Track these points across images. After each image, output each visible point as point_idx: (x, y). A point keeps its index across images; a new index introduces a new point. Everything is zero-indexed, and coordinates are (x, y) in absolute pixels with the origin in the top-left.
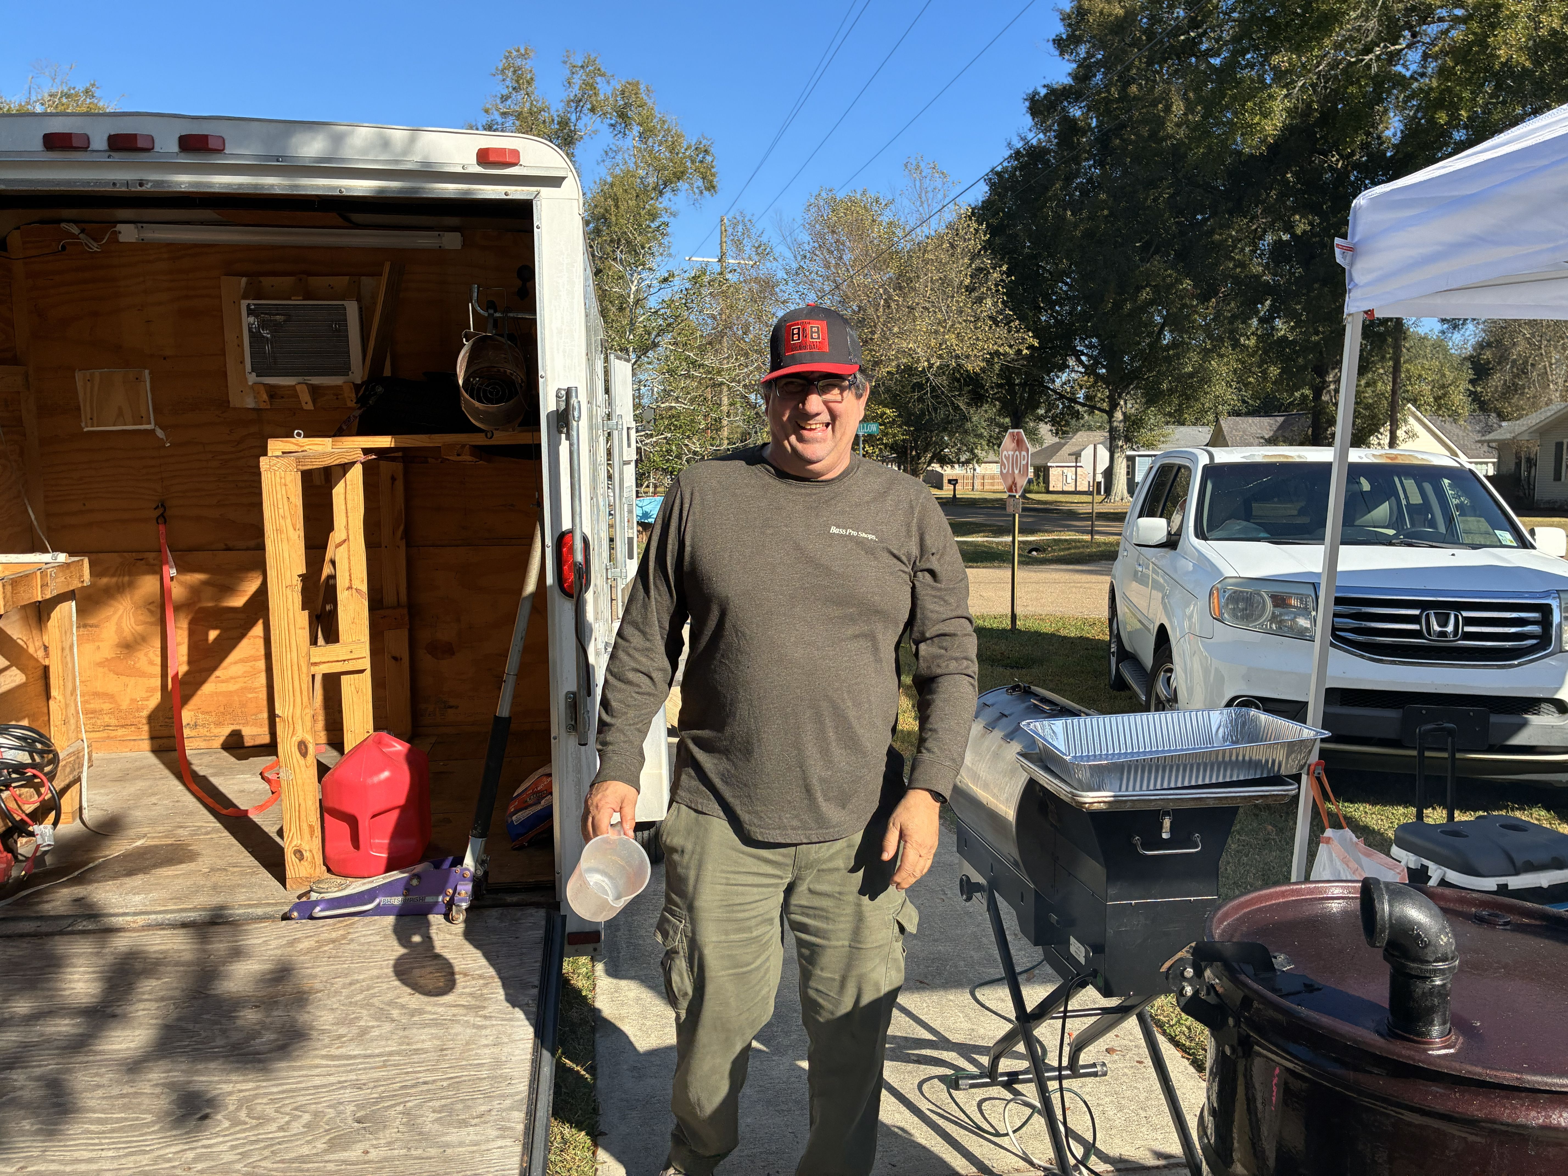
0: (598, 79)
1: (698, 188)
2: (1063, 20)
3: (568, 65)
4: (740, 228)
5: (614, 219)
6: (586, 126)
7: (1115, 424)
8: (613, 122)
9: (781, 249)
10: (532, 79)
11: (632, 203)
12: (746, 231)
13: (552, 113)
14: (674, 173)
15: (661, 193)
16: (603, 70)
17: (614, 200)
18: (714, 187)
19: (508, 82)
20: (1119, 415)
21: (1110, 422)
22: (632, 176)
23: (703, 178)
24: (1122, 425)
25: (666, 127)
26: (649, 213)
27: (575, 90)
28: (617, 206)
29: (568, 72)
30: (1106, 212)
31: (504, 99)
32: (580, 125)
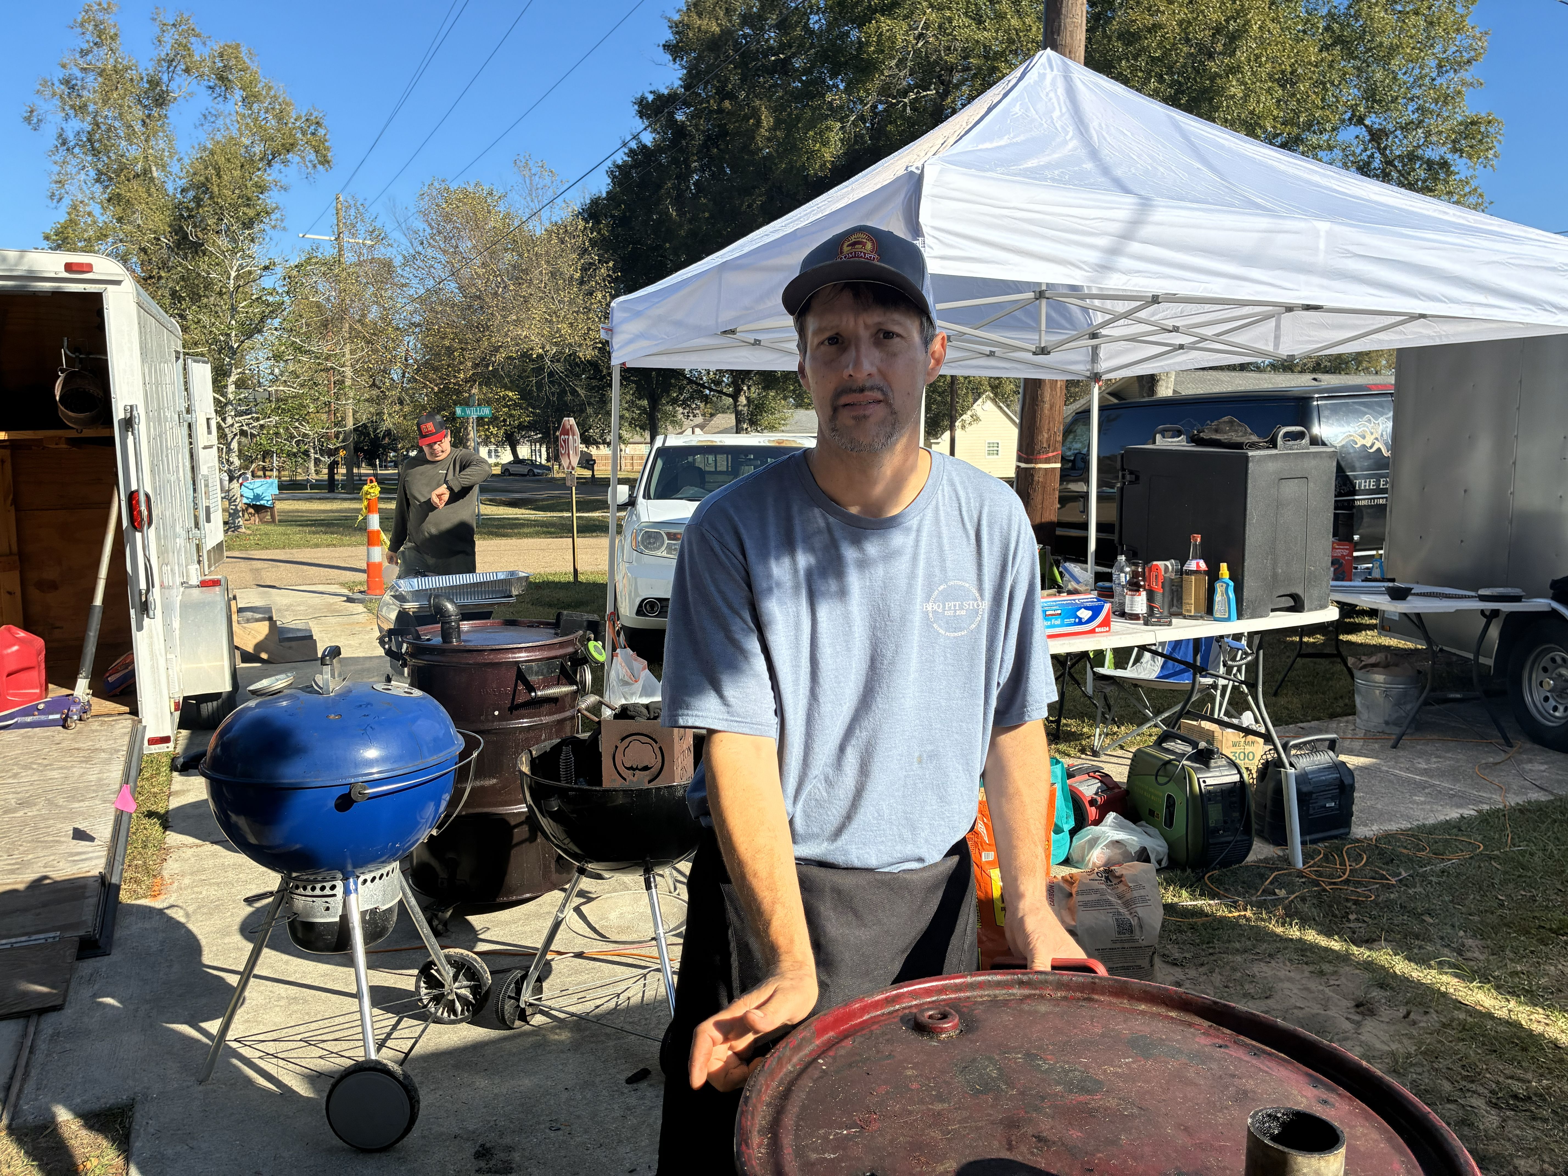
0: (193, 39)
1: (311, 161)
2: (671, 27)
3: (158, 23)
4: (352, 212)
5: (216, 189)
6: (179, 87)
7: (740, 408)
8: (211, 84)
9: (396, 235)
10: (116, 35)
11: (237, 173)
12: (359, 214)
13: (140, 71)
14: (283, 145)
15: (269, 164)
16: (197, 31)
17: (215, 169)
18: (328, 162)
19: (88, 36)
20: (743, 400)
21: (736, 406)
22: (235, 145)
23: (317, 152)
24: (746, 409)
25: (272, 93)
26: (256, 185)
27: (166, 49)
28: (219, 176)
29: (158, 30)
30: (707, 215)
31: (84, 53)
32: (173, 86)
